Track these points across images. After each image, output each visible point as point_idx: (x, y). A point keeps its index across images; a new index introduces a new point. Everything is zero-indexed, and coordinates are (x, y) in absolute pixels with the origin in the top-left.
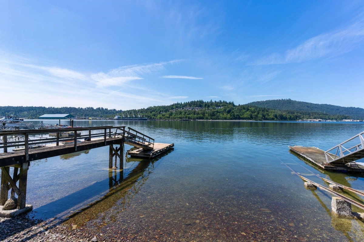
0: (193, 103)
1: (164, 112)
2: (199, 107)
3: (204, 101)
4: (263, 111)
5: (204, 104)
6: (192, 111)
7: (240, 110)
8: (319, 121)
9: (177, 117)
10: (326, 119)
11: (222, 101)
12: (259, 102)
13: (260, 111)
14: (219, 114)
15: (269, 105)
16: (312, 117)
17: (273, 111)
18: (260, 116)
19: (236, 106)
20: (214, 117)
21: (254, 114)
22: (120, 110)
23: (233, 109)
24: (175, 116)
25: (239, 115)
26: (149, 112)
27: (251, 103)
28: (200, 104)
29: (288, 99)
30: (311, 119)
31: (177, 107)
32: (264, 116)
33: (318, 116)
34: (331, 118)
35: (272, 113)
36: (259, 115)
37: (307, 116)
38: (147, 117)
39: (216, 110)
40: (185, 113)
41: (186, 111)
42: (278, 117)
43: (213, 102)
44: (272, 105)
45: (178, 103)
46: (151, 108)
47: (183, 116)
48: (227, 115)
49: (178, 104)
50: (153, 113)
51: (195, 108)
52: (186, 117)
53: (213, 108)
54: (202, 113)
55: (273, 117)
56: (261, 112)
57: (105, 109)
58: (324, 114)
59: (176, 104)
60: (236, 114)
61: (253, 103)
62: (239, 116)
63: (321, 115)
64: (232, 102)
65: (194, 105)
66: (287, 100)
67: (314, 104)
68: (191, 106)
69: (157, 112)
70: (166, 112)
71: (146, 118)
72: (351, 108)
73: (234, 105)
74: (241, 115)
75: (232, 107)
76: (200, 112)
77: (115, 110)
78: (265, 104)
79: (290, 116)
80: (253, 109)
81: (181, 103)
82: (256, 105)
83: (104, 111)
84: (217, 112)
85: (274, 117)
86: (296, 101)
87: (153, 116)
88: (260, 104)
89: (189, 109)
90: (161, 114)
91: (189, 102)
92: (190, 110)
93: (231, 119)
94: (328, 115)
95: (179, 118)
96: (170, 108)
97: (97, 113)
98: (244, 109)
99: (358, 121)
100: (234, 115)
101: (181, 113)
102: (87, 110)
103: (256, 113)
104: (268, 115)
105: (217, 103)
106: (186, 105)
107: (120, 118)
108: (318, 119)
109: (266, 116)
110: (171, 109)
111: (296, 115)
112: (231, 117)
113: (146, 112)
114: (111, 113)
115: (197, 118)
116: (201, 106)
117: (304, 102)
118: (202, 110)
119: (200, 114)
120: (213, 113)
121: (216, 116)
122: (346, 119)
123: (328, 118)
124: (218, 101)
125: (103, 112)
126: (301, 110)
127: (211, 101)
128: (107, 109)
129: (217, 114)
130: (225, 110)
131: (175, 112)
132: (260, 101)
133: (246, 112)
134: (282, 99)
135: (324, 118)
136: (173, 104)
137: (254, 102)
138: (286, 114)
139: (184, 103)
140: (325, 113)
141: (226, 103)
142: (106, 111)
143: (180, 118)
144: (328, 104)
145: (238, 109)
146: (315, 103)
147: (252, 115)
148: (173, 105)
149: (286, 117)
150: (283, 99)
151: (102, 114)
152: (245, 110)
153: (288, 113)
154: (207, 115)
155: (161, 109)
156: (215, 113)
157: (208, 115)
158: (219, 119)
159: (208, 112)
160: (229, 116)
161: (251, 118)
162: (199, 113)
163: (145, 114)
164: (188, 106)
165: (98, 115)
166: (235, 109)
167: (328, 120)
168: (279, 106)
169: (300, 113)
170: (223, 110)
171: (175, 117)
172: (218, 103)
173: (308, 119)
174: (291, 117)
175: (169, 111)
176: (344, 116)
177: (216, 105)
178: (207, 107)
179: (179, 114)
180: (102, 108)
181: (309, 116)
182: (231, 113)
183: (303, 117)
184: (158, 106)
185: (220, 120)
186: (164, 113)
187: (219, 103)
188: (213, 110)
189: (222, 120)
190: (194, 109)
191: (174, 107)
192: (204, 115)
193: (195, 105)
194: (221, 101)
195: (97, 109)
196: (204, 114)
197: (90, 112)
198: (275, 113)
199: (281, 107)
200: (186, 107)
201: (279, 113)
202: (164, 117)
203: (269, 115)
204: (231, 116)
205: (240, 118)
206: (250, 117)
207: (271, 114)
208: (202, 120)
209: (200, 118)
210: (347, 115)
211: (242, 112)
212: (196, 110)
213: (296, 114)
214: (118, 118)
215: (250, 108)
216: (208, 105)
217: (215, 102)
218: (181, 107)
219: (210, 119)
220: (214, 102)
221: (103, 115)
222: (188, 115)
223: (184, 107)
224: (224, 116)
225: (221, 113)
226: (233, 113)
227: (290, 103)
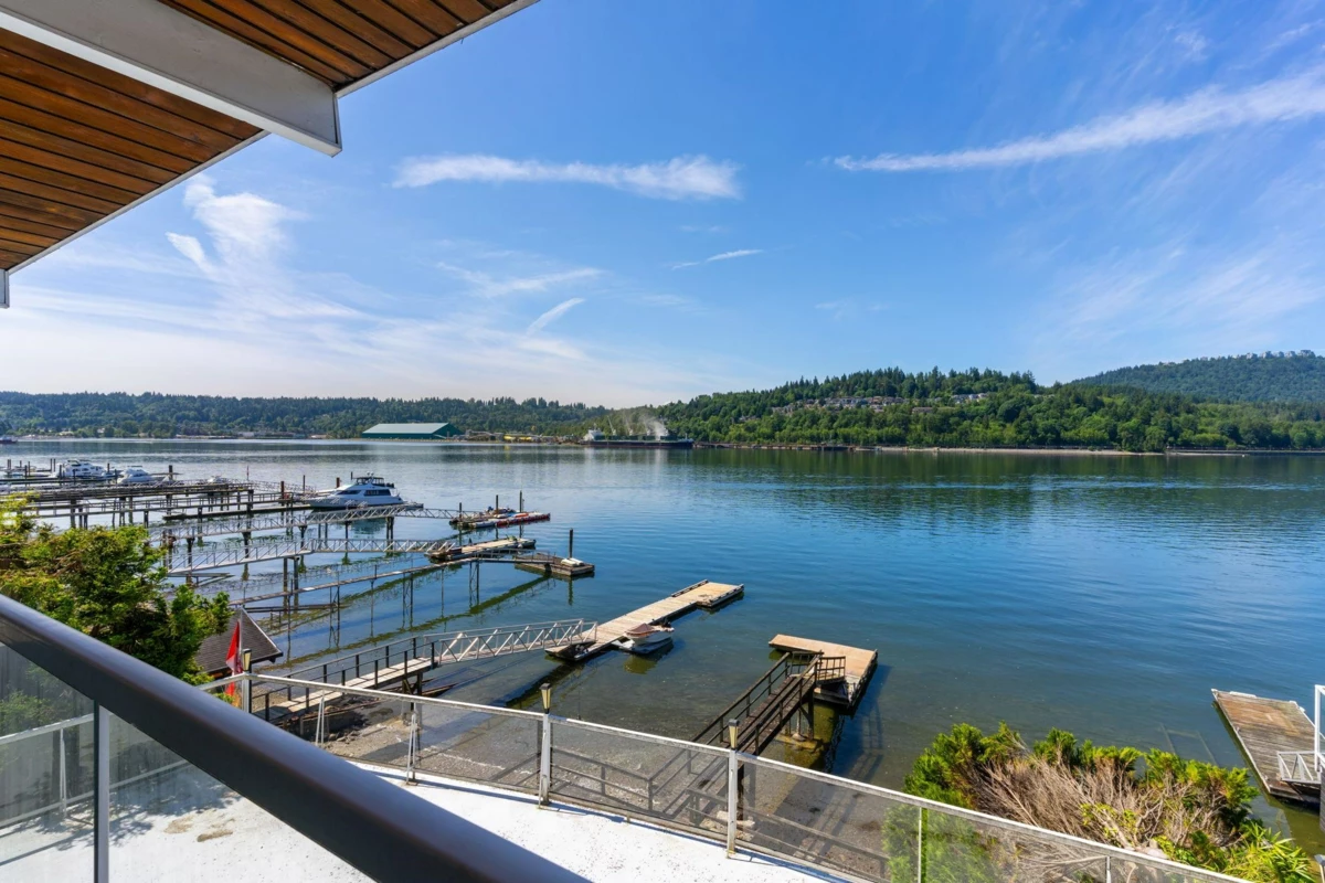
0: (863, 379)
1: (754, 414)
2: (883, 395)
3: (906, 373)
4: (1168, 410)
5: (906, 384)
6: (860, 411)
7: (1062, 409)
9: (803, 437)
11: (981, 372)
12: (1150, 368)
13: (1154, 409)
14: (967, 422)
15: (1197, 379)
17: (1221, 407)
18: (1155, 431)
19: (1042, 391)
20: (948, 437)
21: (1126, 425)
22: (597, 406)
23: (1031, 404)
24: (793, 430)
25: (1057, 427)
26: (698, 415)
27: (1110, 373)
28: (891, 384)
29: (1298, 352)
31: (798, 397)
32: (1170, 432)
35: (1213, 416)
36: (1149, 429)
38: (692, 434)
39: (956, 409)
40: (833, 420)
41: (833, 414)
42: (1246, 438)
43: (943, 377)
45: (802, 381)
46: (705, 400)
47: (824, 431)
48: (1004, 426)
49: (803, 385)
50: (714, 419)
51: (870, 400)
52: (836, 436)
53: (946, 401)
54: (896, 421)
55: (1218, 436)
56: (1159, 416)
57: (552, 403)
59: (794, 386)
60: (1041, 424)
61: (1123, 372)
62: (1058, 434)
64: (1025, 376)
65: (865, 389)
66: (1296, 358)
68: (853, 393)
69: (725, 414)
70: (760, 416)
71: (691, 440)
73: (1033, 388)
74: (1066, 430)
75: (1026, 394)
76: (890, 417)
77: (581, 406)
78: (1179, 375)
79: (1307, 432)
81: (816, 381)
82: (1137, 384)
83: (549, 412)
84: (962, 415)
85: (1225, 438)
87: (714, 433)
88: (1158, 377)
89: (845, 406)
90: (742, 422)
91: (844, 377)
92: (851, 406)
93: (1022, 445)
95: (807, 438)
96: (775, 401)
97: (527, 416)
98: (1079, 401)
100: (1034, 431)
101: (815, 420)
102: (497, 409)
103: (1133, 422)
104: (1193, 426)
105: (961, 380)
106: (833, 388)
107: (603, 437)
110: (778, 405)
112: (1022, 437)
113: (690, 417)
114: (570, 419)
115: (880, 441)
116: (891, 392)
118: (896, 407)
119: (889, 426)
120: (946, 418)
121: (955, 434)
124: (962, 370)
125: (546, 415)
127: (935, 370)
128: (557, 402)
129: (958, 424)
130: (993, 410)
131: (794, 416)
132: (1156, 363)
133: (1087, 414)
136: (783, 384)
137: (1129, 369)
139: (827, 381)
141: (1000, 377)
142: (554, 410)
143: (813, 438)
145: (1051, 401)
147: (1115, 426)
148: (785, 390)
149: (1287, 436)
150: (1275, 352)
151: (540, 420)
152: (1083, 409)
153: (1300, 417)
154: (919, 427)
155: (742, 406)
156: (952, 420)
157: (925, 429)
158: (967, 445)
159: (921, 414)
160: (1010, 431)
161: (1113, 439)
162: (884, 421)
163: (684, 423)
164: (841, 393)
165: (530, 424)
166: (1039, 401)
168: (1252, 385)
170: (984, 407)
171: (794, 434)
172: (964, 377)
175: (770, 413)
177: (954, 388)
178: (920, 398)
179: (807, 423)
180: (541, 400)
182: (1023, 421)
184: (730, 394)
185: (973, 450)
186: (752, 421)
187: (968, 378)
188: (943, 409)
189: (982, 450)
190: (866, 403)
191: (790, 396)
192: (907, 430)
193: (870, 390)
194: (975, 372)
195: (524, 403)
196: (905, 423)
197: (505, 413)
198: (1231, 421)
199: (1264, 390)
200: (834, 397)
201: (1248, 416)
202: (752, 435)
203: (1200, 428)
204: (1020, 432)
205: (1059, 442)
206: (1106, 436)
208: (900, 449)
209: (893, 441)
211: (1068, 416)
212: (875, 406)
214: (597, 437)
215: (1106, 400)
216: (923, 388)
217: (953, 374)
218: (814, 398)
219: (929, 446)
220: (947, 376)
221: (543, 425)
222: (842, 429)
223: (828, 396)
224: (989, 431)
225: (976, 419)
226: (1030, 418)
227: (1311, 368)
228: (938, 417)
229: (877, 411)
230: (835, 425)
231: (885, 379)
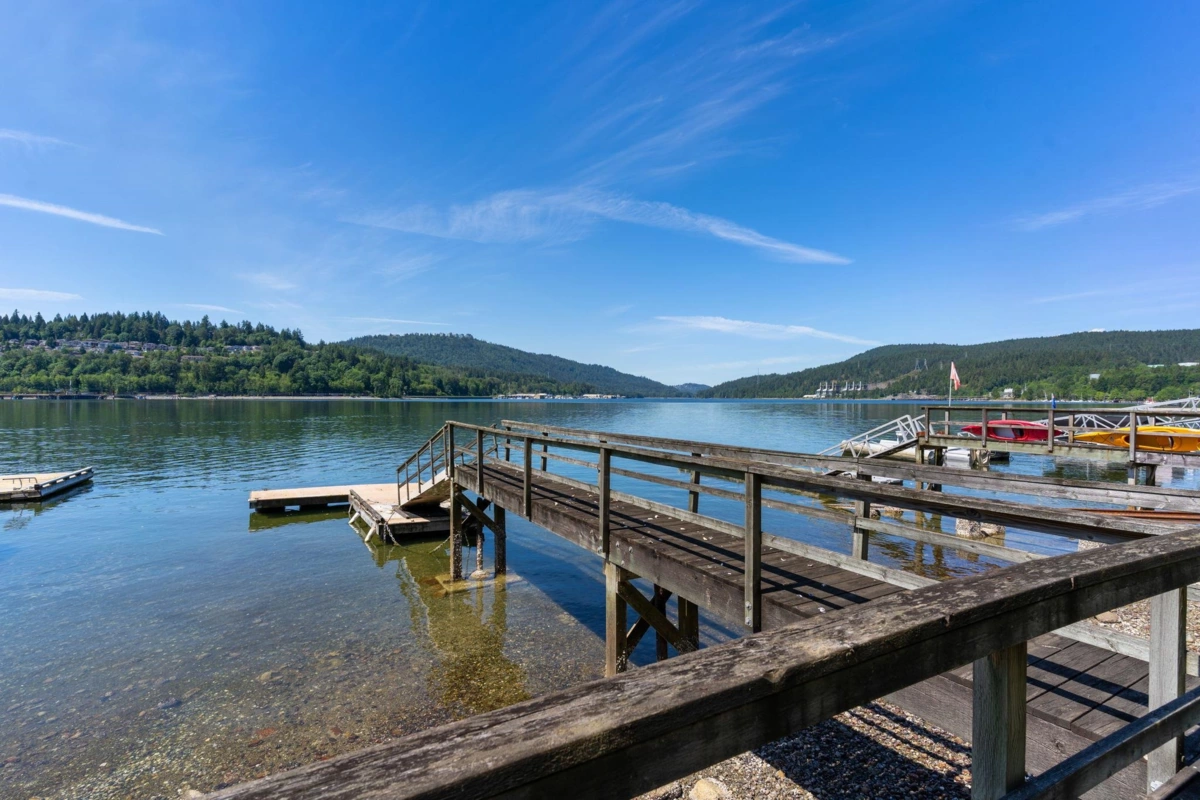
0: (113, 322)
2: (143, 340)
3: (170, 319)
4: (402, 367)
5: (171, 332)
6: (110, 356)
7: (328, 361)
8: (542, 397)
9: (21, 384)
10: (554, 394)
11: (254, 326)
12: (384, 338)
13: (392, 366)
14: (243, 372)
15: (415, 348)
16: (523, 387)
17: (431, 367)
18: (395, 381)
19: (310, 348)
20: (223, 385)
21: (376, 376)
23: (302, 358)
25: (326, 378)
27: (357, 339)
28: (152, 330)
29: (465, 335)
30: (522, 392)
31: (11, 334)
32: (406, 383)
33: (536, 384)
34: (562, 390)
35: (427, 373)
36: (391, 381)
37: (514, 385)
39: (231, 359)
40: (72, 365)
41: (72, 358)
42: (447, 388)
43: (214, 328)
44: (422, 349)
45: (15, 318)
47: (59, 377)
48: (280, 376)
49: (18, 321)
51: (125, 345)
52: (77, 383)
53: (218, 351)
54: (162, 368)
55: (432, 386)
56: (396, 371)
58: (548, 381)
60: (313, 374)
61: (366, 339)
62: (327, 384)
63: (542, 383)
64: (295, 333)
65: (118, 332)
66: (464, 339)
67: (525, 353)
68: (100, 335)
72: (595, 365)
73: (303, 344)
74: (333, 380)
75: (297, 348)
76: (154, 363)
78: (402, 344)
79: (475, 384)
80: (369, 359)
81: (39, 318)
82: (377, 348)
84: (237, 364)
85: (436, 387)
86: (484, 342)
88: (389, 345)
89: (90, 350)
91: (85, 318)
92: (99, 350)
93: (297, 393)
94: (554, 382)
95: (29, 386)
98: (341, 357)
99: (610, 397)
100: (306, 379)
101: (41, 364)
103: (381, 375)
104: (417, 379)
106: (69, 327)
108: (538, 392)
109: (414, 384)
111: (490, 383)
112: (295, 386)
115: (142, 389)
116: (153, 338)
117: (504, 347)
118: (161, 354)
119: (153, 373)
120: (220, 367)
121: (231, 382)
122: (589, 393)
123: (556, 391)
124: (235, 321)
126: (498, 367)
127: (205, 319)
129: (234, 373)
130: (269, 360)
132: (388, 334)
133: (347, 368)
134: (451, 334)
135: (549, 389)
137: (370, 337)
138: (466, 378)
139: (58, 319)
140: (549, 377)
141: (271, 332)
143: (39, 386)
144: (554, 355)
145: (320, 356)
146: (527, 350)
147: (369, 378)
149: (466, 387)
150: (454, 333)
152: (344, 363)
153: (470, 376)
154: (190, 375)
156: (227, 369)
157: (197, 377)
158: (245, 392)
159: (192, 362)
160: (285, 380)
161: (368, 388)
162: (146, 368)
164: (81, 334)
166: (309, 356)
167: (557, 394)
168: (443, 355)
169: (498, 377)
170: (260, 358)
172: (235, 330)
173: (516, 393)
174: (477, 386)
176: (585, 386)
177: (226, 339)
178: (189, 345)
179: (29, 367)
181: (519, 386)
182: (297, 372)
183: (506, 388)
185: (251, 398)
187: (241, 331)
188: (215, 357)
189: (260, 398)
190: (119, 348)
192: (176, 378)
193: (123, 333)
194: (248, 325)
196: (174, 371)
198: (437, 376)
199: (449, 359)
200: (70, 339)
201: (447, 375)
203: (421, 380)
204: (294, 381)
205: (327, 390)
206: (363, 385)
207: (426, 378)
208: (170, 398)
209: (157, 388)
210: (589, 384)
211: (334, 369)
212: (133, 352)
213: (488, 379)
215: (361, 358)
216: (192, 337)
217: (225, 325)
218: (39, 338)
219: (203, 393)
220: (219, 326)
222: (87, 376)
223: (60, 337)
224: (265, 380)
225: (253, 369)
226: (303, 369)
227: (472, 346)
228: (211, 365)
229: (135, 357)
230: (75, 370)
231: (146, 322)
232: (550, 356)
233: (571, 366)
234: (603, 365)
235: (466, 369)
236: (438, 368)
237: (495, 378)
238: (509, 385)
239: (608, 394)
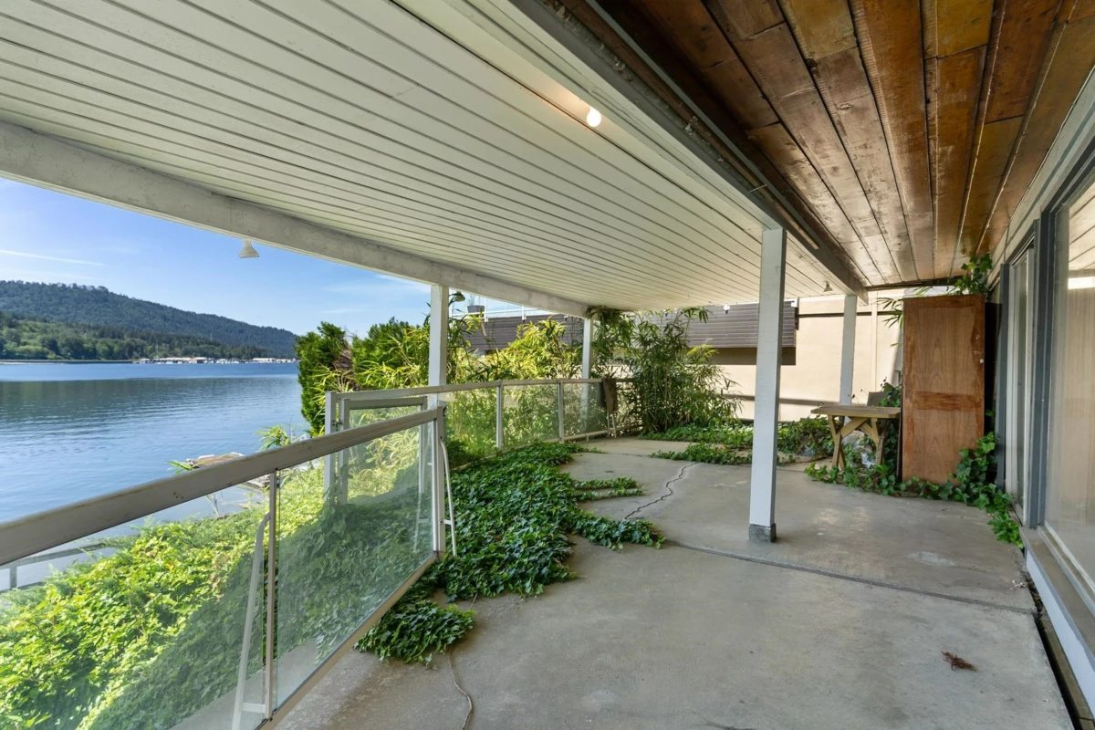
8: (199, 362)
10: (217, 358)
15: (15, 298)
16: (177, 350)
17: (39, 324)
29: (96, 287)
30: (175, 355)
33: (195, 347)
34: (228, 353)
35: (33, 331)
37: (165, 347)
42: (63, 351)
44: (29, 301)
55: (39, 348)
58: (210, 344)
63: (201, 346)
66: (95, 292)
67: (182, 312)
72: (270, 328)
79: (109, 346)
85: (46, 349)
86: (125, 297)
94: (218, 345)
104: (17, 340)
108: (196, 356)
111: (129, 345)
117: (154, 304)
122: (260, 357)
123: (219, 354)
126: (144, 326)
134: (75, 285)
135: (210, 352)
138: (94, 339)
140: (211, 339)
144: (219, 315)
146: (185, 309)
149: (95, 350)
150: (79, 284)
153: (102, 336)
167: (220, 358)
168: (62, 309)
169: (142, 338)
173: (166, 356)
174: (111, 348)
176: (256, 349)
181: (171, 349)
183: (153, 351)
198: (50, 336)
199: (73, 314)
201: (63, 333)
203: (23, 340)
207: (31, 338)
210: (261, 347)
213: (127, 340)
227: (106, 300)
232: (214, 316)
233: (242, 328)
234: (279, 328)
235: (96, 328)
236: (51, 325)
237: (138, 340)
238: (157, 347)
239: (283, 358)
